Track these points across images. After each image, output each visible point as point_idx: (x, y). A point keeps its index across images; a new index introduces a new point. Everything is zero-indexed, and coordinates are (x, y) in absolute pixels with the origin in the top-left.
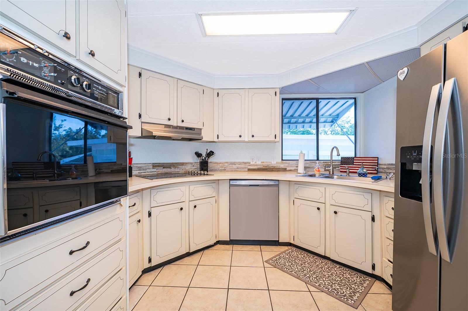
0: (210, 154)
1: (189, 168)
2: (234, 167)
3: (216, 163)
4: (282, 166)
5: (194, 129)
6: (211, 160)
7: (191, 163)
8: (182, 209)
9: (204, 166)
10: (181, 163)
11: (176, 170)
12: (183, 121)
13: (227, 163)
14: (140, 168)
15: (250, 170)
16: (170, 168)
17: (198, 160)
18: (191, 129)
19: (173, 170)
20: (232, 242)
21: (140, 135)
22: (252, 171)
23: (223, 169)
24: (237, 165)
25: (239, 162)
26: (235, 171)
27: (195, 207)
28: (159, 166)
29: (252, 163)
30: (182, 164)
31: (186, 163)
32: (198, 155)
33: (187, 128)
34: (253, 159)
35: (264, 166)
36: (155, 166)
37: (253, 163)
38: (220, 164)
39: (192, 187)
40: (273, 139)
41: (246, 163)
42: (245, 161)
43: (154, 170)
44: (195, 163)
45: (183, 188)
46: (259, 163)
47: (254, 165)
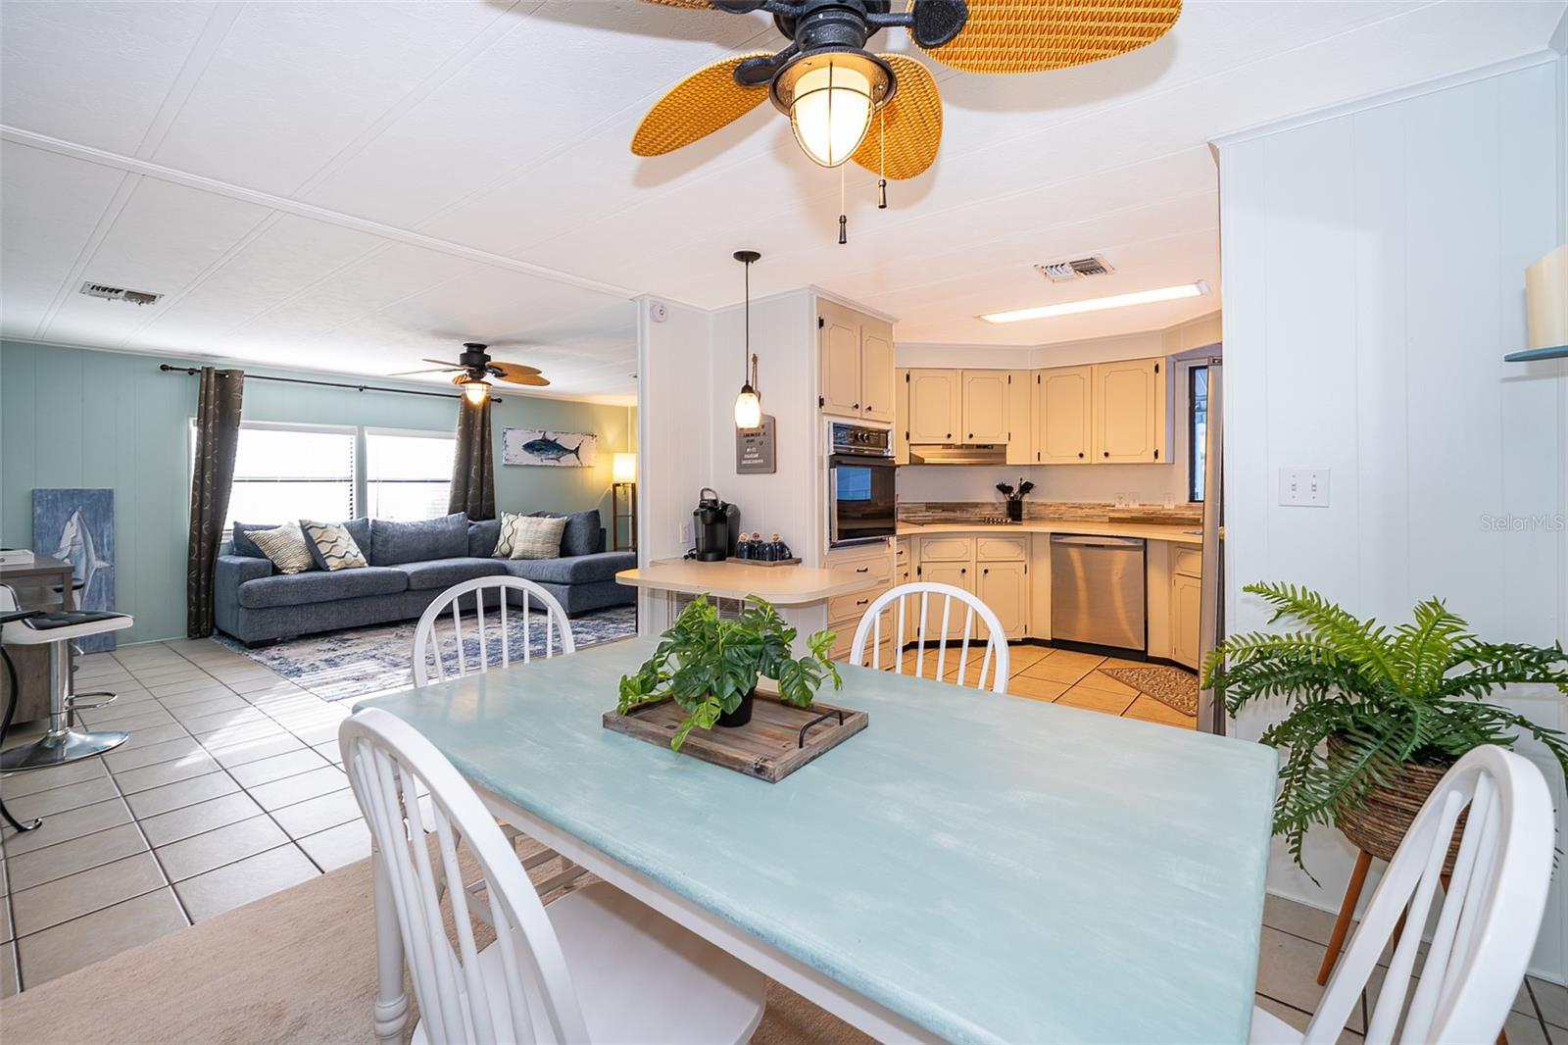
0: (1026, 488)
1: (987, 512)
2: (1080, 513)
3: (1043, 505)
4: (1189, 514)
5: (992, 445)
6: (1026, 499)
7: (993, 504)
8: (964, 571)
9: (1015, 512)
10: (973, 503)
11: (965, 515)
12: (971, 436)
13: (1065, 504)
14: (907, 511)
15: (1113, 520)
16: (954, 511)
17: (1003, 499)
18: (985, 447)
19: (958, 514)
20: (1056, 644)
21: (908, 463)
22: (1118, 522)
23: (1057, 516)
24: (1086, 510)
25: (1089, 504)
26: (1081, 521)
27: (986, 571)
28: (935, 508)
29: (1118, 506)
30: (976, 505)
31: (983, 504)
32: (1004, 489)
33: (978, 446)
34: (1120, 498)
35: (1144, 513)
36: (930, 507)
37: (1122, 506)
38: (1051, 506)
39: (981, 541)
40: (1152, 459)
41: (1105, 506)
42: (1103, 502)
43: (927, 514)
44: (1000, 503)
45: (967, 541)
46: (1134, 506)
47: (1123, 511)
